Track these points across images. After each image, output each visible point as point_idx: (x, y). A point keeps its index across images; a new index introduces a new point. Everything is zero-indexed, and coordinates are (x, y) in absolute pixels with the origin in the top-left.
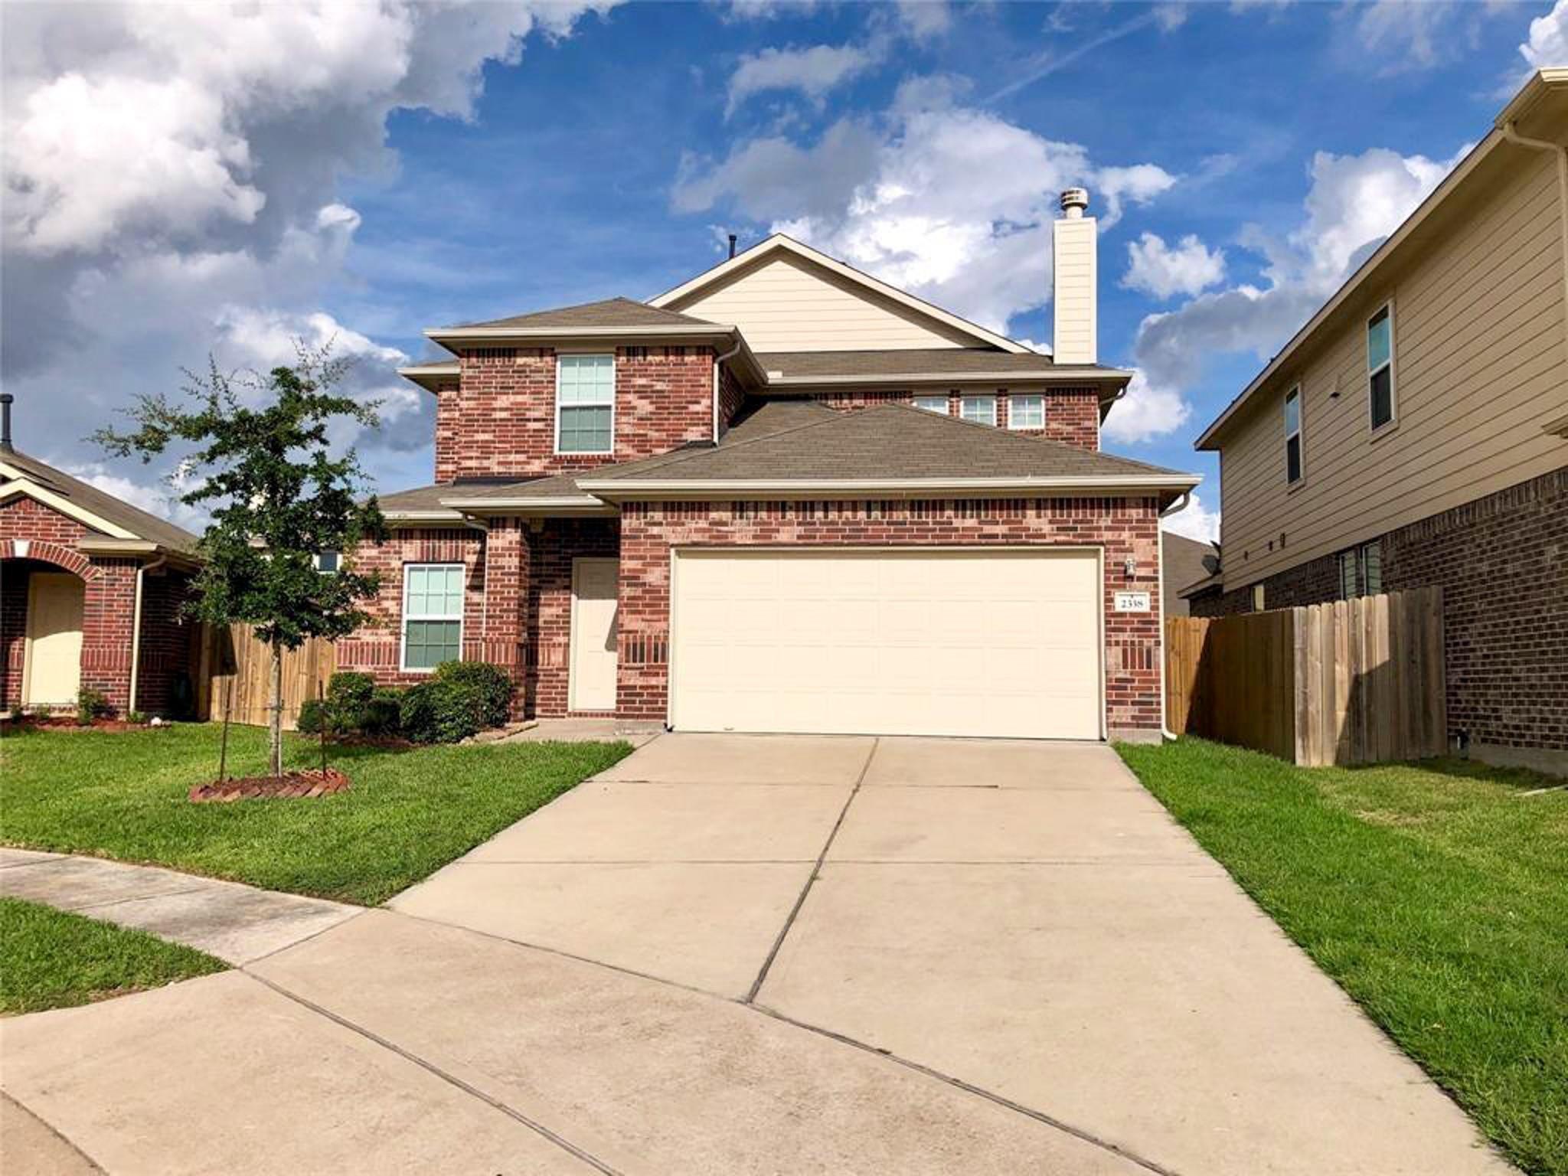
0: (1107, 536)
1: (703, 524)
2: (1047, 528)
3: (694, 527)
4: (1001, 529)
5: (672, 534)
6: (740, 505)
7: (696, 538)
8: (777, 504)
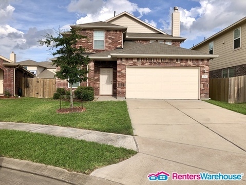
0: (201, 65)
1: (132, 62)
2: (191, 64)
3: (130, 63)
4: (184, 64)
5: (126, 64)
6: (138, 59)
7: (131, 65)
8: (145, 59)
